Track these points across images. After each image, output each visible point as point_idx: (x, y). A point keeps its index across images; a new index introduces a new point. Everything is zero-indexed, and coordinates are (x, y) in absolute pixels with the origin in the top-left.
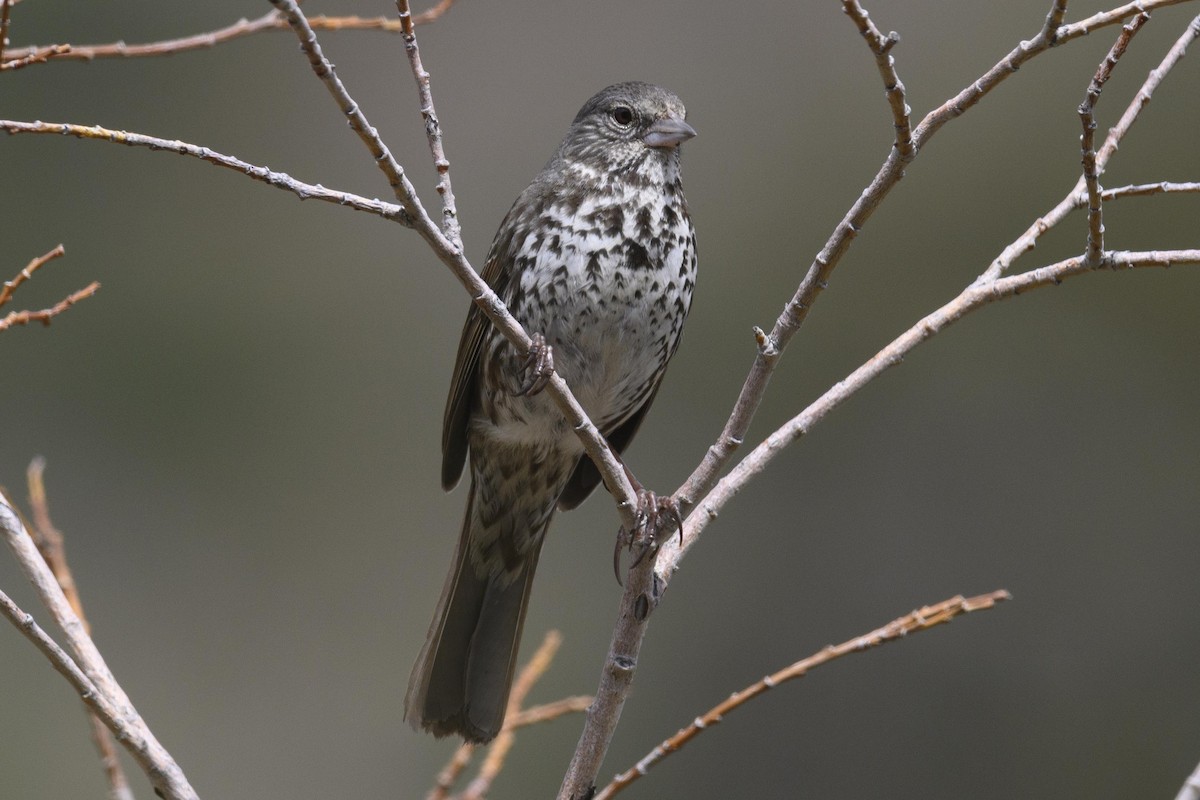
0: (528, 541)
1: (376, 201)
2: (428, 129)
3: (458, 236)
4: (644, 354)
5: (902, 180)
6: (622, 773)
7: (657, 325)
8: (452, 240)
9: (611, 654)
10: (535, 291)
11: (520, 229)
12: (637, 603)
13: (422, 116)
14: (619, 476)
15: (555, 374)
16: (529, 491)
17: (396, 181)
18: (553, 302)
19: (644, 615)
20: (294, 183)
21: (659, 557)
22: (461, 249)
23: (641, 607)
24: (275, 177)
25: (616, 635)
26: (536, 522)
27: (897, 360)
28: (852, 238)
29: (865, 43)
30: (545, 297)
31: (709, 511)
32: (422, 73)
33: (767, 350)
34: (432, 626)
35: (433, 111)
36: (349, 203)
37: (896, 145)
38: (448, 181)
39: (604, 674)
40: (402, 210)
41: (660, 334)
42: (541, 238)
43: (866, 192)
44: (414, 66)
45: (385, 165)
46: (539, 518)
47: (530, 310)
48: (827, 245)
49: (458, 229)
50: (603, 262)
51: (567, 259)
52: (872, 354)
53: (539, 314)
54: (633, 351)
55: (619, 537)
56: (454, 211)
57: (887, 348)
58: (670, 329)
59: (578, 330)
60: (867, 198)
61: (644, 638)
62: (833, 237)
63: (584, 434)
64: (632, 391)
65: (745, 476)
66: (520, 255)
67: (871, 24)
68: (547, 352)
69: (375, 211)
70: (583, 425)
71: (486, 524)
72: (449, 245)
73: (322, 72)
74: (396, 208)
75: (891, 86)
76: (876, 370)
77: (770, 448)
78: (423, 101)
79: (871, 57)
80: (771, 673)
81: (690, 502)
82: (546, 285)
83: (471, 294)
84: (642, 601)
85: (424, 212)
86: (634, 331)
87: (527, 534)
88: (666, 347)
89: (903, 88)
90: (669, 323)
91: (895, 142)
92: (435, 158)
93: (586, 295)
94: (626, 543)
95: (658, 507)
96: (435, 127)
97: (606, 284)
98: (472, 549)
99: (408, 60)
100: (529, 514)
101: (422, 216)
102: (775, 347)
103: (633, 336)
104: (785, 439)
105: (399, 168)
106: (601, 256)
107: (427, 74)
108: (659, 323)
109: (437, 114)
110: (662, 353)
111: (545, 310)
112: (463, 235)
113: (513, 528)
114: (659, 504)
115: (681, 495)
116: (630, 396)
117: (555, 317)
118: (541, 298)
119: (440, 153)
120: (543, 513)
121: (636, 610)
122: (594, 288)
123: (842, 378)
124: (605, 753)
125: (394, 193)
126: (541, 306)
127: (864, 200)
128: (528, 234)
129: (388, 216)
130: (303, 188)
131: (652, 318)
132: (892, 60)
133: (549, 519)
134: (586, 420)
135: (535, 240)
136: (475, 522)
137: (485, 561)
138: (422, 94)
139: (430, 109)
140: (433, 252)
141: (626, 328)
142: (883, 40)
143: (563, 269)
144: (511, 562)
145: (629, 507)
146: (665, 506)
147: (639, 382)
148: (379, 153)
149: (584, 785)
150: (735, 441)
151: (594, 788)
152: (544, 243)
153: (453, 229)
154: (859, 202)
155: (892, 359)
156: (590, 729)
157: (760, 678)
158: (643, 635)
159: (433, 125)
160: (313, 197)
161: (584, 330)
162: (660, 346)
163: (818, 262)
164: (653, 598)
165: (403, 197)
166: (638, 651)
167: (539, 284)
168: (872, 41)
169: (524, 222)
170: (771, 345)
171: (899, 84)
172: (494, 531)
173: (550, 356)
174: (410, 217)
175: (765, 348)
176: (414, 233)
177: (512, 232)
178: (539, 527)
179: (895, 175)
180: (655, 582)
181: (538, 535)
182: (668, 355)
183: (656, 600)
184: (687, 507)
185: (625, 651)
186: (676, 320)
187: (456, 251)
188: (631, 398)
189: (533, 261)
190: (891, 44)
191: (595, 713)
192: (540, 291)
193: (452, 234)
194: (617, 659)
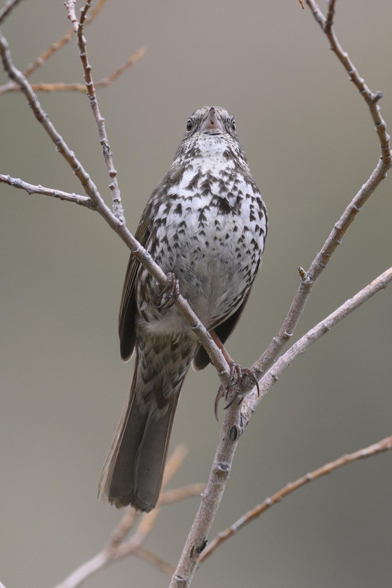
0: (171, 391)
1: (74, 194)
2: (104, 152)
3: (122, 214)
4: (236, 277)
5: (385, 178)
6: (223, 530)
7: (241, 258)
8: (119, 216)
9: (216, 461)
10: (165, 239)
11: (156, 202)
12: (231, 431)
13: (100, 144)
14: (220, 356)
15: (181, 297)
16: (171, 361)
17: (85, 182)
18: (176, 246)
19: (235, 438)
20: (25, 184)
21: (243, 404)
22: (124, 223)
23: (233, 434)
24: (13, 181)
25: (219, 449)
26: (176, 379)
27: (383, 286)
28: (356, 214)
29: (362, 98)
30: (172, 243)
31: (273, 376)
32: (100, 118)
33: (307, 281)
34: (114, 442)
35: (107, 141)
36: (57, 196)
37: (381, 158)
38: (116, 182)
39: (211, 474)
40: (89, 200)
41: (244, 264)
42: (169, 206)
43: (364, 186)
44: (95, 114)
45: (79, 173)
46: (178, 377)
47: (162, 252)
48: (341, 218)
49: (122, 211)
50: (207, 214)
51: (185, 216)
52: (369, 282)
53: (167, 254)
54: (227, 276)
55: (219, 392)
56: (120, 200)
57: (378, 278)
58: (251, 261)
59: (192, 263)
60: (365, 189)
61: (235, 452)
62: (344, 213)
63: (198, 331)
64: (230, 301)
65: (294, 355)
66: (156, 218)
67: (366, 86)
68: (176, 284)
69: (73, 200)
70: (197, 326)
71: (146, 381)
72: (117, 220)
73: (40, 119)
74: (86, 198)
75: (378, 123)
76: (371, 291)
77: (309, 338)
78: (102, 135)
79: (366, 106)
80: (311, 471)
81: (261, 371)
82: (172, 235)
83: (130, 249)
84: (234, 430)
85: (102, 200)
86: (227, 262)
87: (171, 387)
88: (249, 273)
89: (386, 125)
90: (250, 256)
91: (381, 157)
92: (109, 168)
93: (197, 239)
94: (223, 395)
95: (242, 374)
96: (108, 150)
97: (210, 229)
98: (137, 396)
99: (92, 111)
100: (171, 374)
101: (101, 203)
102: (311, 278)
103: (226, 265)
104: (318, 333)
105: (86, 175)
106: (206, 210)
107: (103, 119)
108: (243, 257)
109: (109, 142)
110: (247, 277)
111: (171, 251)
112: (125, 214)
113: (162, 383)
114: (243, 373)
115: (256, 367)
116: (229, 304)
117: (178, 256)
118: (170, 243)
119: (112, 166)
120: (180, 374)
121: (230, 435)
122: (202, 233)
123: (351, 297)
124: (212, 521)
125: (84, 190)
126: (169, 249)
127: (363, 191)
128: (160, 205)
129: (81, 203)
130: (30, 187)
131: (237, 253)
132: (378, 108)
133: (183, 378)
134: (199, 323)
135: (166, 208)
136: (139, 380)
137: (145, 403)
138: (101, 131)
139: (105, 139)
140: (108, 224)
141: (222, 261)
142: (373, 95)
143: (183, 223)
144: (161, 404)
145: (225, 374)
146: (247, 374)
147: (234, 296)
148: (74, 166)
149: (200, 540)
150: (288, 334)
151: (206, 541)
152: (171, 208)
153: (119, 210)
154: (360, 192)
155: (380, 285)
156: (204, 506)
157: (304, 474)
158: (235, 450)
159: (107, 149)
160: (36, 192)
161: (196, 262)
162: (245, 272)
163: (336, 228)
164: (240, 428)
165: (90, 192)
166: (232, 460)
167: (168, 235)
168: (367, 97)
169: (158, 198)
170: (309, 278)
171: (383, 122)
172: (151, 385)
173: (178, 286)
174: (93, 204)
175: (305, 279)
176: (96, 213)
177: (151, 205)
178: (178, 383)
179: (381, 176)
180: (241, 418)
181: (177, 387)
182: (252, 278)
183: (242, 429)
184: (259, 373)
185: (224, 460)
186: (254, 255)
187: (121, 224)
188: (230, 306)
189: (165, 220)
190: (378, 98)
191: (206, 497)
192: (169, 239)
193: (118, 213)
194: (219, 464)
